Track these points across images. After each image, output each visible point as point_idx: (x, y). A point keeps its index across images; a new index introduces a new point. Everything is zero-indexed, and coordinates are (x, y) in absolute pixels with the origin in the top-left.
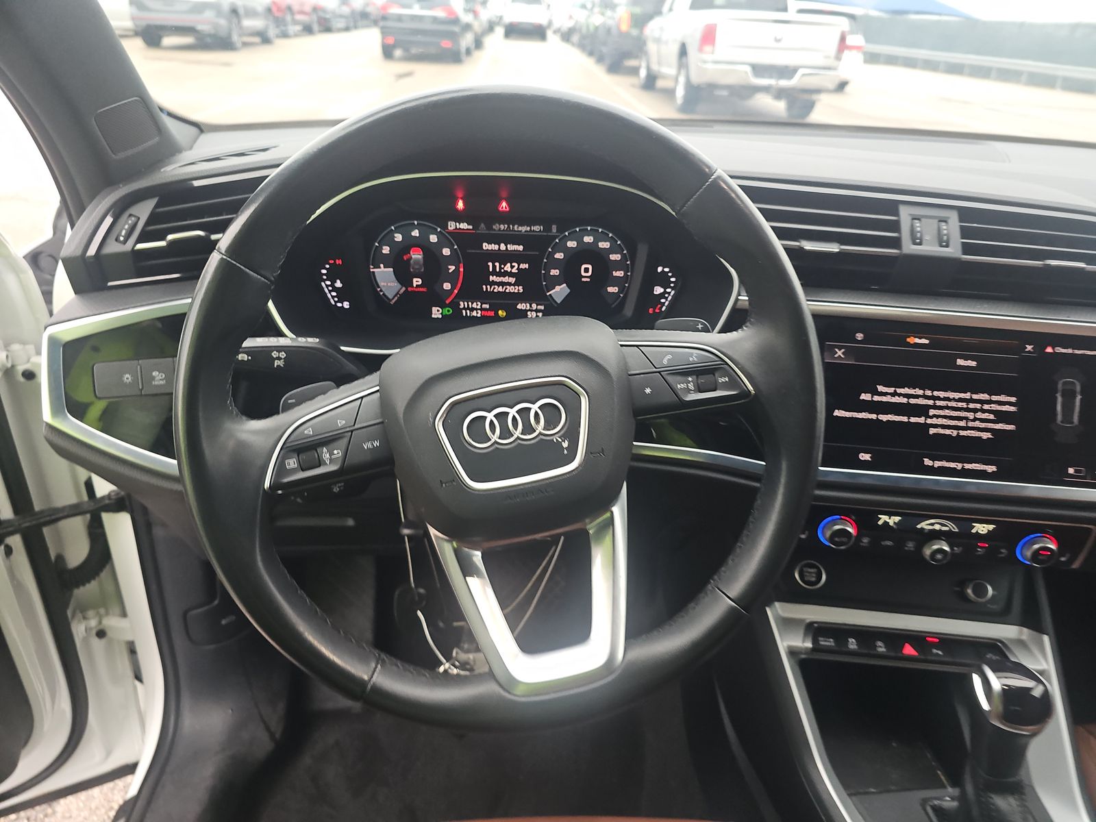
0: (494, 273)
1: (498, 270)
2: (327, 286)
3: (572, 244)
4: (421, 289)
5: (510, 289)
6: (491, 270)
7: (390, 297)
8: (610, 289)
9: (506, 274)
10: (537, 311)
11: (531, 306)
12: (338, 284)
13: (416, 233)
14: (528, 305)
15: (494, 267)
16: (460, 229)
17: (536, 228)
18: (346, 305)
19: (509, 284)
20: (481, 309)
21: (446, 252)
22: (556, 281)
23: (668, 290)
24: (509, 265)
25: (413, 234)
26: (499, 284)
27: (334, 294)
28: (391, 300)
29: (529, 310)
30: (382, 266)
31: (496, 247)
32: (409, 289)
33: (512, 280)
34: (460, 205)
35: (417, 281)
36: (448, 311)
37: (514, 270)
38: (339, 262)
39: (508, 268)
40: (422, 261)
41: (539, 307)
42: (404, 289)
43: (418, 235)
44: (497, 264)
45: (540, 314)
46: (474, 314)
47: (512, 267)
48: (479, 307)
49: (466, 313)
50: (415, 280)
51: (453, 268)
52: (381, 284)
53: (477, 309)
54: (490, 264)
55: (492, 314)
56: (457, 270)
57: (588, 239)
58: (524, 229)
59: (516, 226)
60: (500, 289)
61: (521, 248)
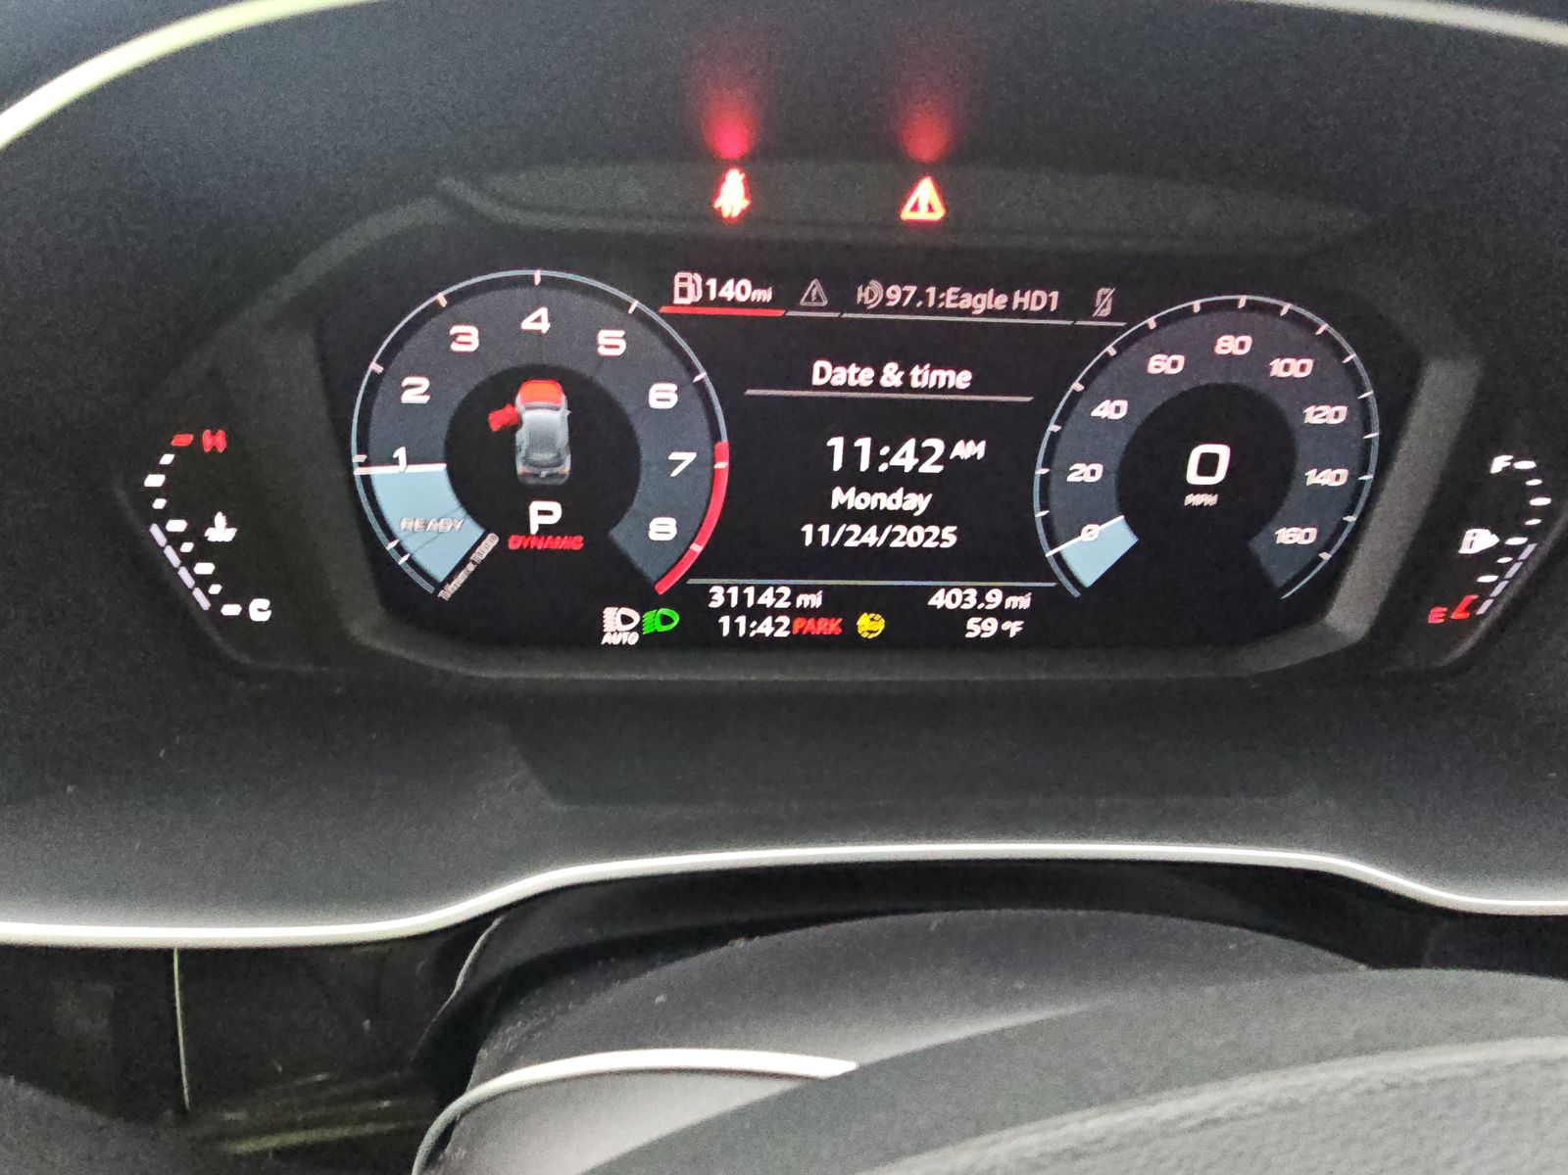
0: (851, 477)
1: (864, 465)
2: (175, 540)
3: (1160, 364)
4: (561, 543)
5: (908, 538)
6: (837, 465)
7: (441, 577)
8: (1287, 536)
9: (897, 480)
10: (1002, 614)
11: (981, 598)
12: (221, 532)
13: (538, 321)
14: (973, 593)
15: (853, 455)
16: (721, 302)
17: (1031, 300)
18: (260, 610)
19: (906, 518)
20: (793, 612)
21: (663, 396)
22: (1089, 508)
23: (1515, 541)
24: (910, 446)
25: (527, 324)
26: (866, 518)
27: (205, 568)
28: (440, 586)
29: (974, 612)
30: (401, 453)
31: (866, 376)
32: (515, 543)
33: (918, 502)
34: (732, 197)
35: (544, 513)
36: (666, 620)
37: (929, 467)
38: (214, 441)
39: (905, 458)
40: (562, 436)
41: (1013, 602)
42: (492, 541)
43: (544, 327)
44: (864, 444)
45: (1014, 627)
46: (766, 628)
47: (922, 454)
48: (782, 604)
49: (734, 627)
50: (535, 506)
51: (688, 457)
52: (400, 523)
53: (775, 612)
54: (837, 443)
55: (830, 626)
56: (704, 464)
57: (1228, 345)
58: (982, 303)
59: (951, 293)
60: (871, 538)
61: (963, 379)
